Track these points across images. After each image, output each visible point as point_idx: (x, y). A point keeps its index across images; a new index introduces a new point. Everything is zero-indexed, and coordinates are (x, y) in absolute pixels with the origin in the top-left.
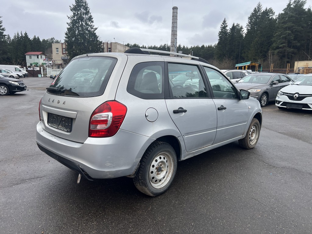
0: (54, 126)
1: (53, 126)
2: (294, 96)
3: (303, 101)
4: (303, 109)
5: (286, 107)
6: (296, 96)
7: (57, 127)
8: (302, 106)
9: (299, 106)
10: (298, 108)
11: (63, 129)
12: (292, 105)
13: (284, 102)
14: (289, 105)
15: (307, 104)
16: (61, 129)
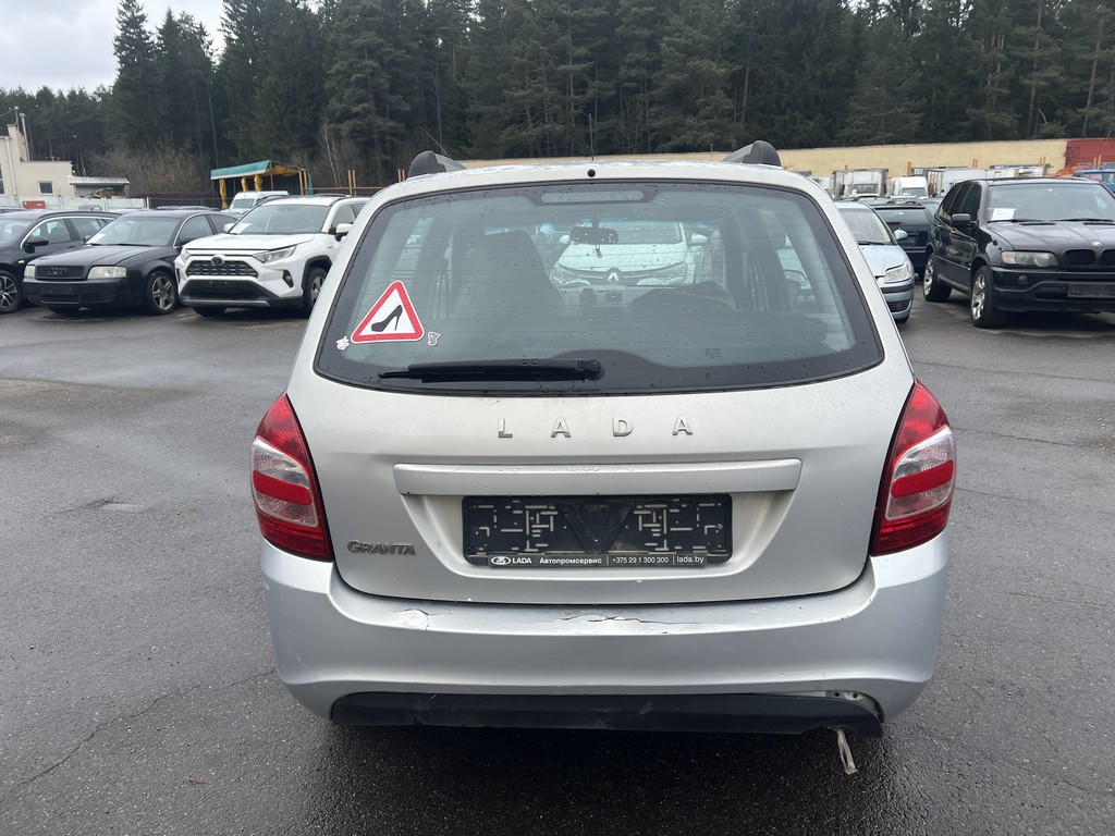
1: (543, 561)
7: (596, 561)
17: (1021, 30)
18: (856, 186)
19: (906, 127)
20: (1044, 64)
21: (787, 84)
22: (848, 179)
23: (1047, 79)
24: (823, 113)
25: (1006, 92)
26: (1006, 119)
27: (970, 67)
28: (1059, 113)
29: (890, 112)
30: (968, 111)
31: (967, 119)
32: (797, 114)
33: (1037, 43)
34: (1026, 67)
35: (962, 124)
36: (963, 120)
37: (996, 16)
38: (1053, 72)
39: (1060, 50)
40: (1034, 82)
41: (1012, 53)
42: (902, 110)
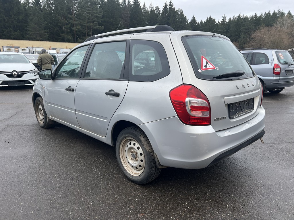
0: (241, 115)
1: (239, 115)
2: (14, 74)
3: (23, 78)
4: (25, 85)
5: (7, 86)
6: (15, 74)
7: (244, 113)
8: (24, 83)
9: (22, 83)
10: (20, 85)
11: (250, 111)
12: (14, 83)
13: (3, 81)
14: (11, 83)
15: (28, 80)
16: (249, 112)
17: (70, 16)
18: (37, 52)
19: (45, 37)
20: (76, 25)
21: (6, 20)
22: (34, 49)
23: (78, 29)
24: (19, 30)
25: (69, 31)
26: (70, 37)
27: (59, 23)
28: (81, 37)
29: (40, 32)
30: (61, 34)
31: (60, 36)
32: (11, 29)
33: (74, 20)
34: (72, 25)
35: (60, 37)
36: (59, 36)
37: (63, 11)
38: (79, 27)
39: (79, 22)
40: (75, 29)
41: (69, 21)
42: (43, 32)
